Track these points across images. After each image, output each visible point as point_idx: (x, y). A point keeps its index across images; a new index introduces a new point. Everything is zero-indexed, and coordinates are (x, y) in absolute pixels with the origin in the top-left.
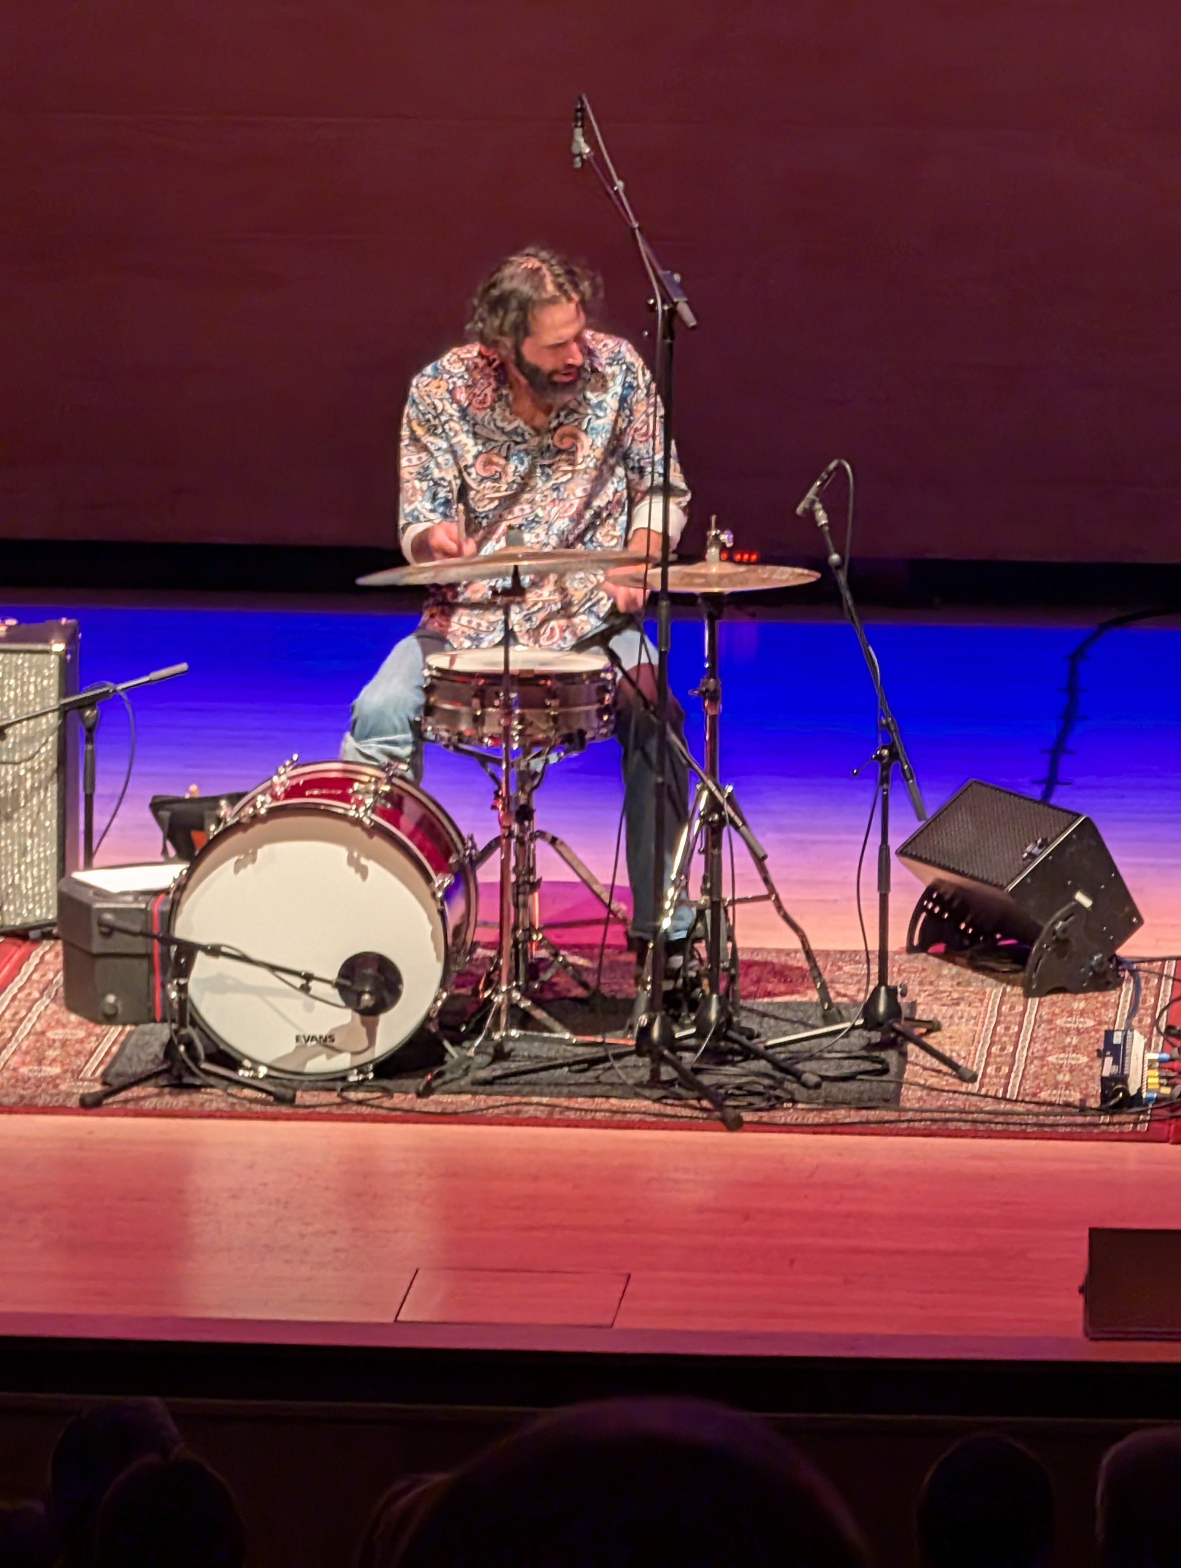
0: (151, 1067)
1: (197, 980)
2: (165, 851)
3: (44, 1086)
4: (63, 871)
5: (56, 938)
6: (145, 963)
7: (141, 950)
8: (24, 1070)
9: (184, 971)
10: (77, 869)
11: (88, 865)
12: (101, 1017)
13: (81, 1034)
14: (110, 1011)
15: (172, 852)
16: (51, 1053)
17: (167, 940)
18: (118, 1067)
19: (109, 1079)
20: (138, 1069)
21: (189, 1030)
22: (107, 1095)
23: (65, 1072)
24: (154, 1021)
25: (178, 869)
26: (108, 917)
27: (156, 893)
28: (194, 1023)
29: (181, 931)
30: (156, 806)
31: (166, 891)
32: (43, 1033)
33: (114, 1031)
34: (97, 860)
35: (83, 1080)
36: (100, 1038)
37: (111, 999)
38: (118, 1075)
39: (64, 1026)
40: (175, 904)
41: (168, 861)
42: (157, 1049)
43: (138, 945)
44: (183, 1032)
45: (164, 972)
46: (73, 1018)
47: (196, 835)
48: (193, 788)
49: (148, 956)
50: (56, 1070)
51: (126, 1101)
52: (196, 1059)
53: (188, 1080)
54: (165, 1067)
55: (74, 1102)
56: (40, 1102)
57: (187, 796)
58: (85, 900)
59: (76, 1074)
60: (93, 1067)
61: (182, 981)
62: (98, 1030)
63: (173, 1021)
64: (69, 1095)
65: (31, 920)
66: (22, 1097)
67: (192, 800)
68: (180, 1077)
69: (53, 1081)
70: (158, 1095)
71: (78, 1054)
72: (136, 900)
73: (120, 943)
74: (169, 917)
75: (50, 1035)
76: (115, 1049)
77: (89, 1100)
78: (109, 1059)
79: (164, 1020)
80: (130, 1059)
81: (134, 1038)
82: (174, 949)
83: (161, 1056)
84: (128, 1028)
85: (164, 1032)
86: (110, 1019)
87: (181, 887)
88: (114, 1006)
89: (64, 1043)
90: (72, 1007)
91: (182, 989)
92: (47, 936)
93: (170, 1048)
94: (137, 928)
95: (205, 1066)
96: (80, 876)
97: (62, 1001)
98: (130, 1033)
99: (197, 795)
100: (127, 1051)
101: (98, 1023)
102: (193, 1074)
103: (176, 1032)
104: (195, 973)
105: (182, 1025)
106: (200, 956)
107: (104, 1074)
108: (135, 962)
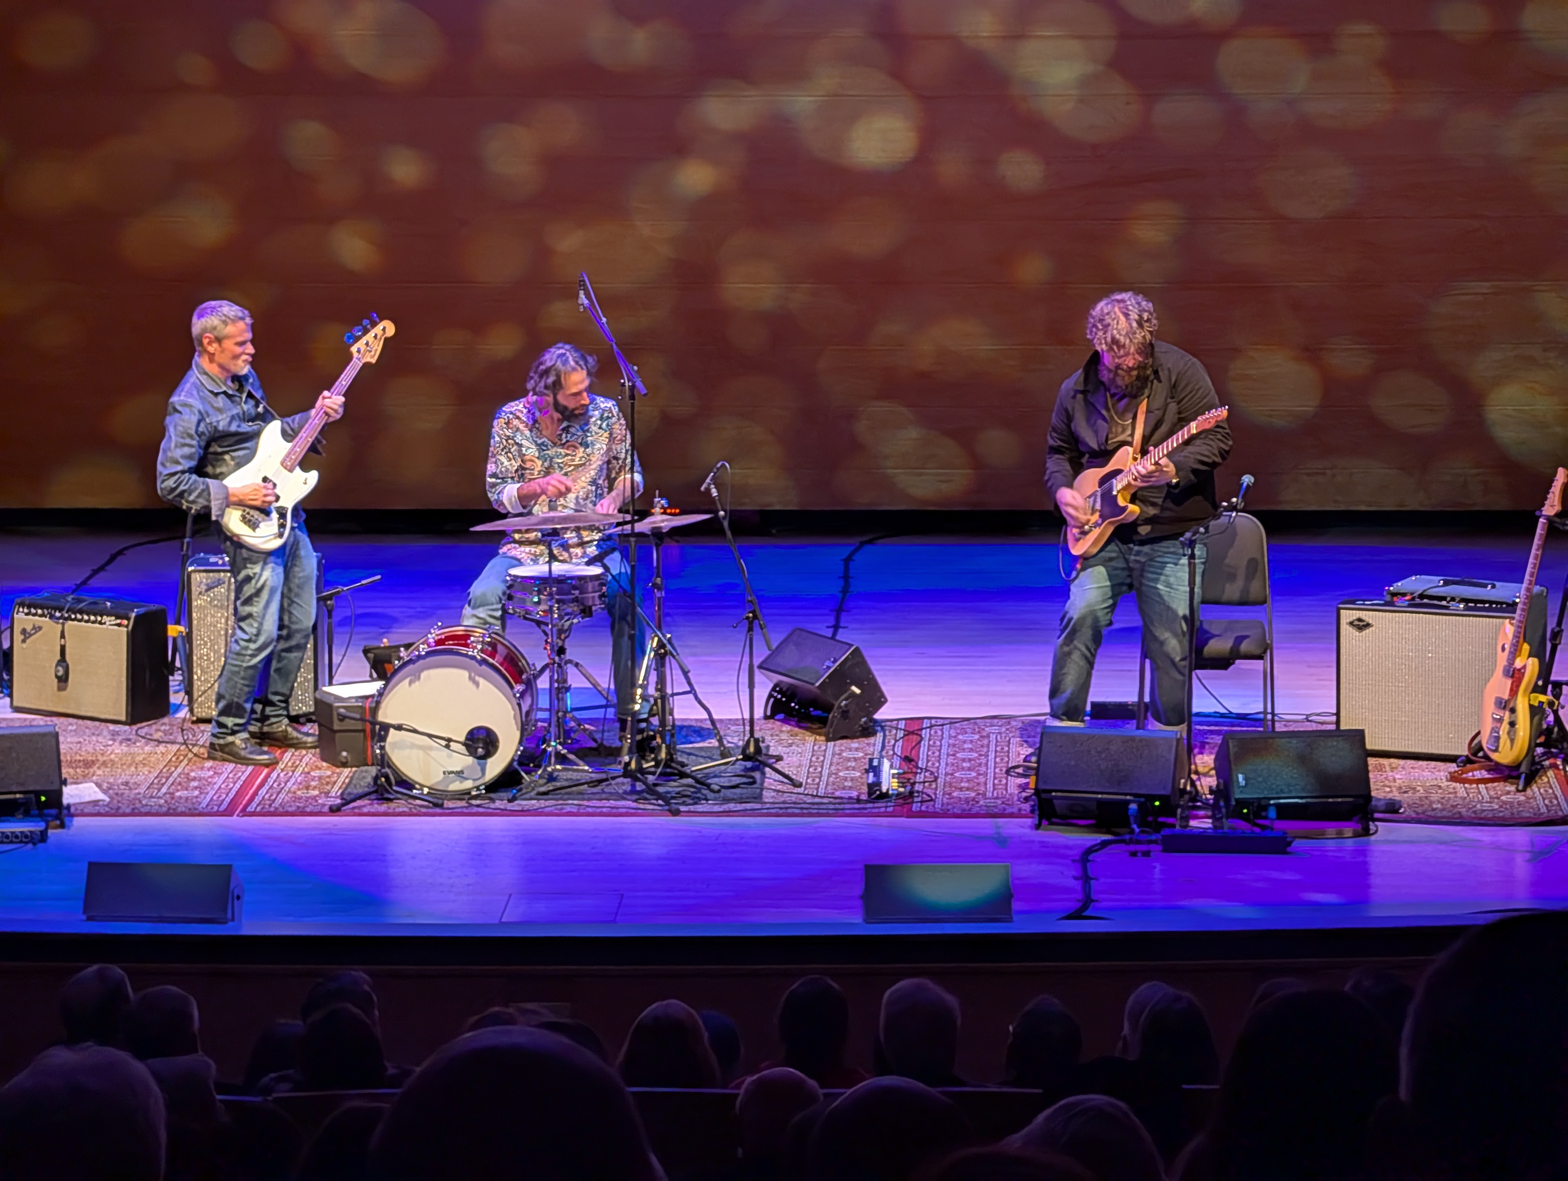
0: (366, 790)
1: (390, 743)
2: (371, 676)
3: (310, 801)
4: (316, 688)
5: (314, 722)
6: (362, 734)
7: (360, 728)
8: (299, 793)
9: (383, 739)
10: (324, 686)
11: (331, 684)
12: (339, 764)
13: (329, 773)
14: (344, 760)
15: (375, 675)
16: (313, 784)
17: (374, 723)
18: (349, 790)
19: (345, 796)
20: (360, 791)
21: (387, 770)
22: (343, 805)
23: (321, 793)
24: (368, 765)
25: (380, 684)
26: (342, 711)
27: (366, 697)
28: (389, 767)
29: (382, 717)
30: (366, 652)
31: (372, 696)
32: (309, 773)
33: (347, 771)
34: (334, 682)
35: (331, 797)
36: (339, 775)
37: (344, 754)
38: (350, 794)
39: (320, 769)
40: (378, 703)
41: (373, 680)
42: (369, 780)
43: (359, 726)
44: (383, 771)
45: (373, 738)
46: (325, 764)
47: (387, 666)
48: (385, 640)
49: (364, 731)
50: (316, 792)
51: (354, 808)
52: (390, 784)
53: (387, 795)
54: (374, 789)
55: (326, 809)
56: (308, 810)
57: (382, 645)
58: (328, 701)
59: (327, 794)
60: (336, 790)
61: (382, 744)
62: (338, 770)
63: (378, 765)
64: (323, 805)
65: (301, 712)
66: (299, 807)
67: (385, 648)
68: (382, 795)
69: (314, 798)
70: (370, 804)
71: (328, 783)
72: (357, 702)
73: (349, 725)
74: (375, 710)
75: (312, 773)
76: (347, 781)
77: (334, 808)
78: (344, 786)
79: (373, 765)
80: (355, 786)
81: (356, 775)
82: (378, 727)
83: (372, 783)
84: (354, 769)
85: (373, 770)
86: (344, 765)
87: (381, 693)
88: (346, 758)
89: (320, 778)
90: (323, 760)
91: (382, 748)
92: (310, 721)
93: (376, 779)
94: (358, 716)
95: (395, 788)
96: (327, 689)
97: (318, 756)
98: (356, 771)
99: (387, 644)
100: (354, 782)
101: (338, 767)
102: (389, 793)
103: (380, 771)
104: (389, 739)
105: (383, 767)
106: (392, 730)
107: (342, 794)
108: (357, 734)
